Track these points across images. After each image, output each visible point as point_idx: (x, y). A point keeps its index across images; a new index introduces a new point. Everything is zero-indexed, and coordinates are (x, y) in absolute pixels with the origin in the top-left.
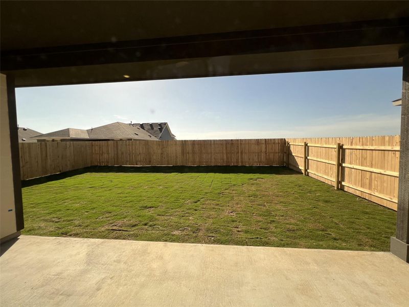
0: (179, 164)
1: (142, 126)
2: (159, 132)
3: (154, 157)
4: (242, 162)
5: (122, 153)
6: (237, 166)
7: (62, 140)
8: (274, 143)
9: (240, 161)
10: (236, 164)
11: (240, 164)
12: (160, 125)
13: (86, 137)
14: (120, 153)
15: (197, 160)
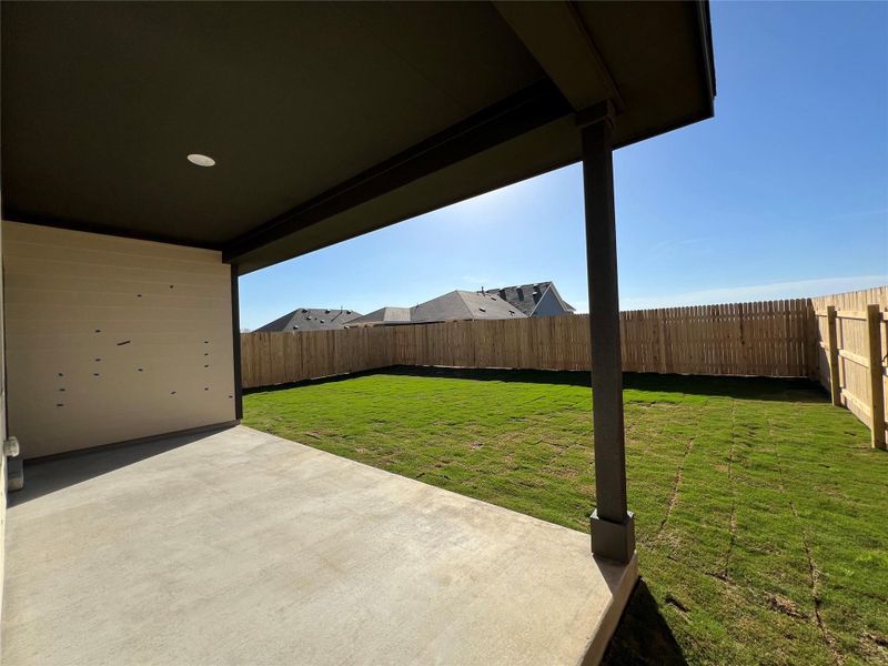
0: (525, 365)
1: (503, 293)
2: (533, 302)
3: (481, 351)
4: (669, 365)
5: (434, 345)
6: (656, 375)
7: (376, 326)
8: (771, 313)
9: (663, 361)
10: (652, 370)
11: (664, 370)
12: (536, 288)
13: (407, 319)
14: (430, 343)
15: (560, 358)
